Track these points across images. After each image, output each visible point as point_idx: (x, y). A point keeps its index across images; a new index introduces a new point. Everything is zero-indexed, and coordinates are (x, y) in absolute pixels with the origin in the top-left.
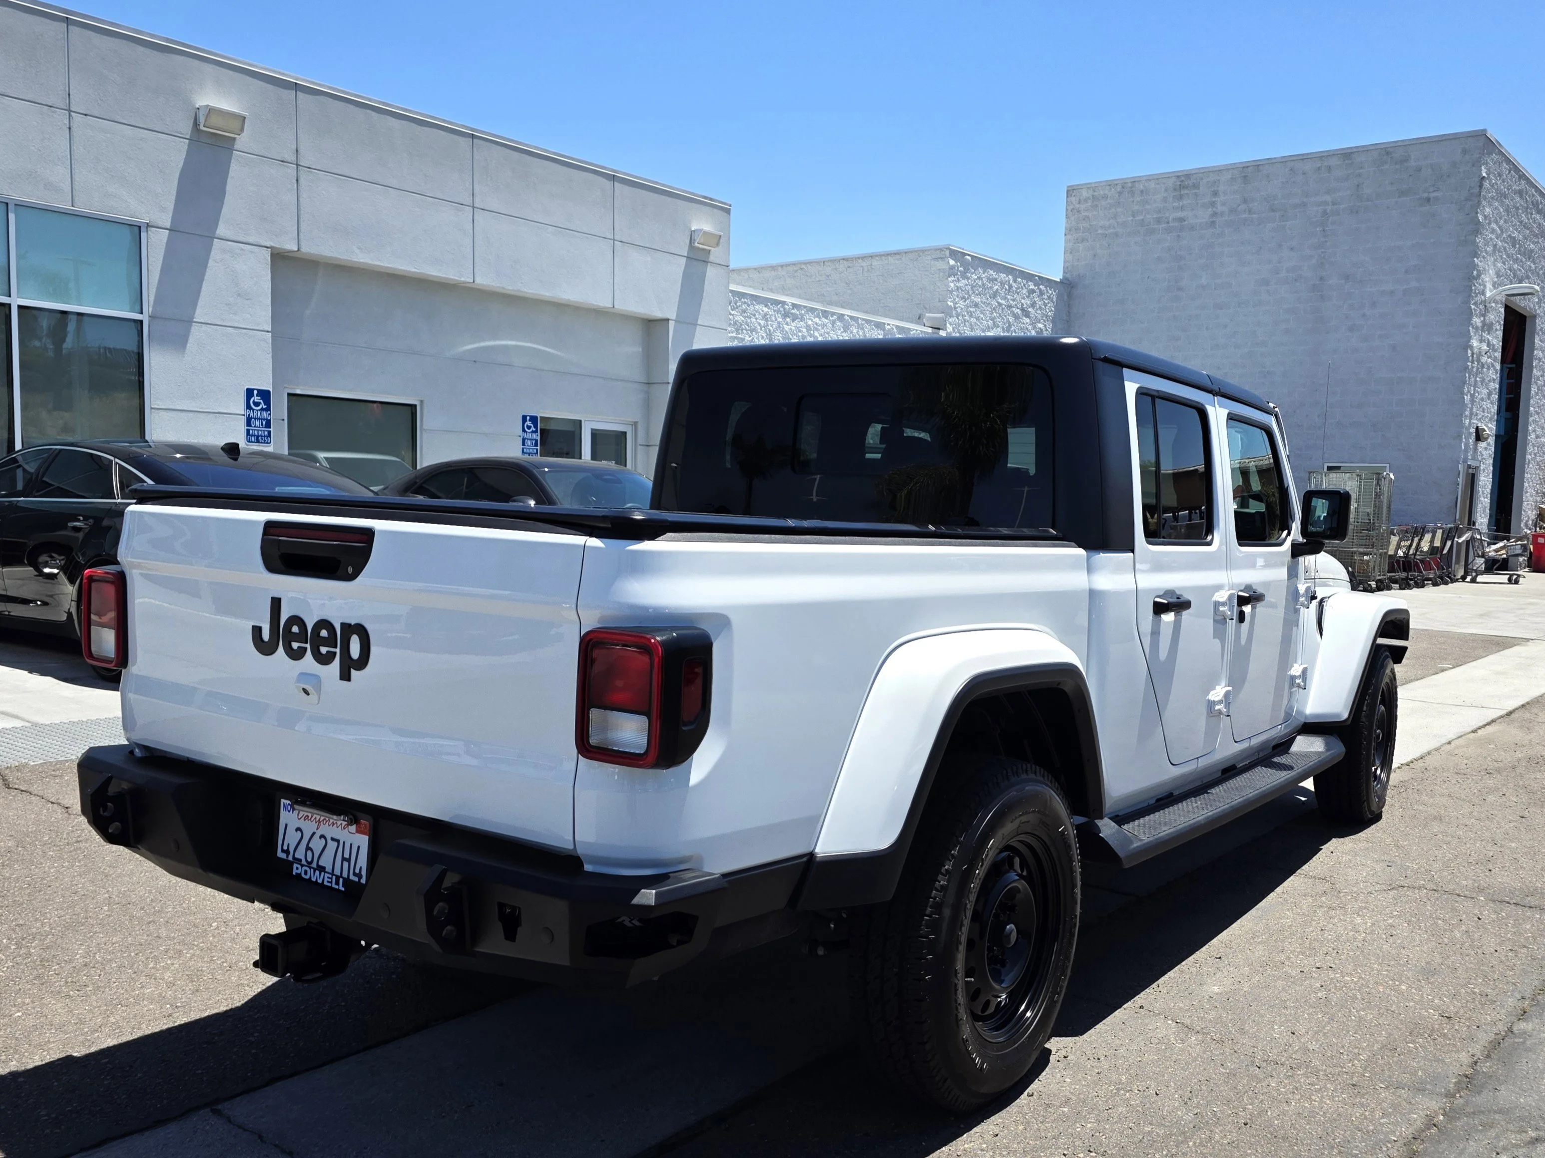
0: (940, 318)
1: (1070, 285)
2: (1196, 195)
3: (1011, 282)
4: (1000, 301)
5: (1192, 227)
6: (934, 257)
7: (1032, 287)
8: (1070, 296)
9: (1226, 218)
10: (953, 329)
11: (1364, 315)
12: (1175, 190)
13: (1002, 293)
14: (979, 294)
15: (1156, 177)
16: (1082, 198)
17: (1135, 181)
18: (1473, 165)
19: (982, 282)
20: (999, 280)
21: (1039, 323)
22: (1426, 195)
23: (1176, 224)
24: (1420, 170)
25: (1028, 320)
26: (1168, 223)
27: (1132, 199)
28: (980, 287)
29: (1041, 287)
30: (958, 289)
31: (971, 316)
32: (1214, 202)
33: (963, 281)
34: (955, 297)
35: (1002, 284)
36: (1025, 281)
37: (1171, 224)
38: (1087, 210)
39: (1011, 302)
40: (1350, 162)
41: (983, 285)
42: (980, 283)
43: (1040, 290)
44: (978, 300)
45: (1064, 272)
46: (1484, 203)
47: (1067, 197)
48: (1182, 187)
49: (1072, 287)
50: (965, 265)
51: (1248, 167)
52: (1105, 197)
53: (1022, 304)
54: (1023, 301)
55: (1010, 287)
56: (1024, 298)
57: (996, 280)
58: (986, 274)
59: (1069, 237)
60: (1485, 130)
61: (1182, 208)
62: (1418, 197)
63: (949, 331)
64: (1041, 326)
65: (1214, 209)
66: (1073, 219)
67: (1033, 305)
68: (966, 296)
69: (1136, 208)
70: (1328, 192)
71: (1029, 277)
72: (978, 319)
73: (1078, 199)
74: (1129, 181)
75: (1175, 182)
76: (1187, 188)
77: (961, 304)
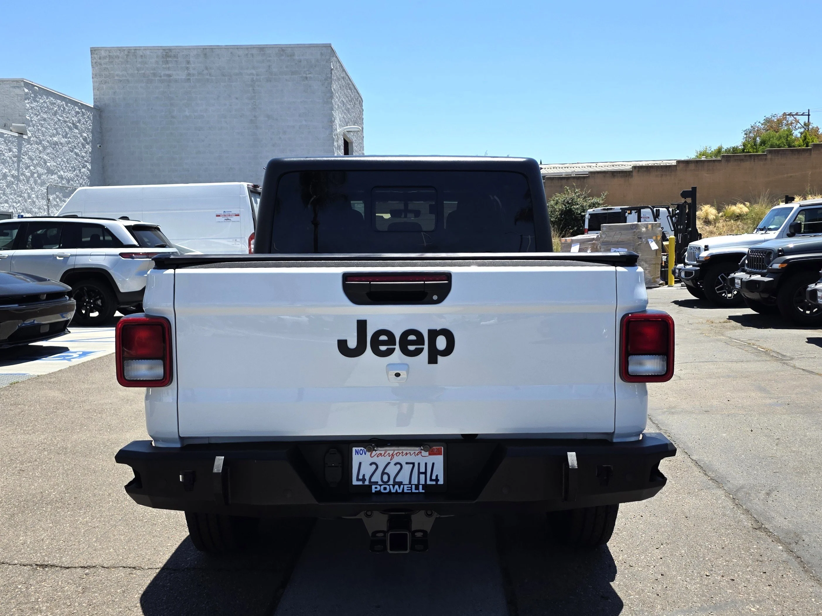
0: (22, 127)
1: (99, 110)
2: (176, 61)
3: (64, 106)
4: (59, 117)
5: (176, 81)
6: (12, 86)
7: (77, 110)
8: (100, 116)
9: (197, 77)
10: (32, 134)
11: (280, 138)
12: (163, 57)
13: (60, 112)
14: (46, 112)
15: (150, 48)
16: (101, 56)
17: (136, 49)
18: (327, 62)
19: (47, 104)
20: (57, 104)
21: (84, 133)
22: (305, 75)
23: (165, 78)
24: (301, 61)
25: (77, 131)
26: (161, 77)
27: (136, 60)
28: (45, 107)
29: (83, 110)
30: (32, 108)
31: (42, 126)
32: (188, 67)
33: (35, 103)
34: (30, 114)
35: (59, 107)
36: (73, 106)
37: (162, 78)
38: (106, 64)
39: (66, 119)
40: (263, 52)
41: (48, 106)
42: (45, 105)
43: (82, 112)
44: (45, 116)
45: (94, 102)
46: (333, 82)
47: (91, 54)
48: (167, 56)
49: (101, 112)
50: (34, 92)
51: (206, 49)
52: (118, 57)
53: (73, 121)
54: (73, 119)
55: (64, 109)
56: (73, 117)
57: (55, 104)
58: (48, 100)
59: (95, 79)
60: (330, 44)
61: (169, 69)
62: (301, 76)
63: (29, 136)
64: (85, 135)
65: (189, 71)
66: (97, 68)
67: (79, 121)
68: (38, 113)
69: (139, 65)
70: (254, 68)
71: (75, 103)
72: (46, 128)
73: (99, 56)
74: (132, 48)
75: (163, 53)
76: (170, 57)
77: (35, 118)
